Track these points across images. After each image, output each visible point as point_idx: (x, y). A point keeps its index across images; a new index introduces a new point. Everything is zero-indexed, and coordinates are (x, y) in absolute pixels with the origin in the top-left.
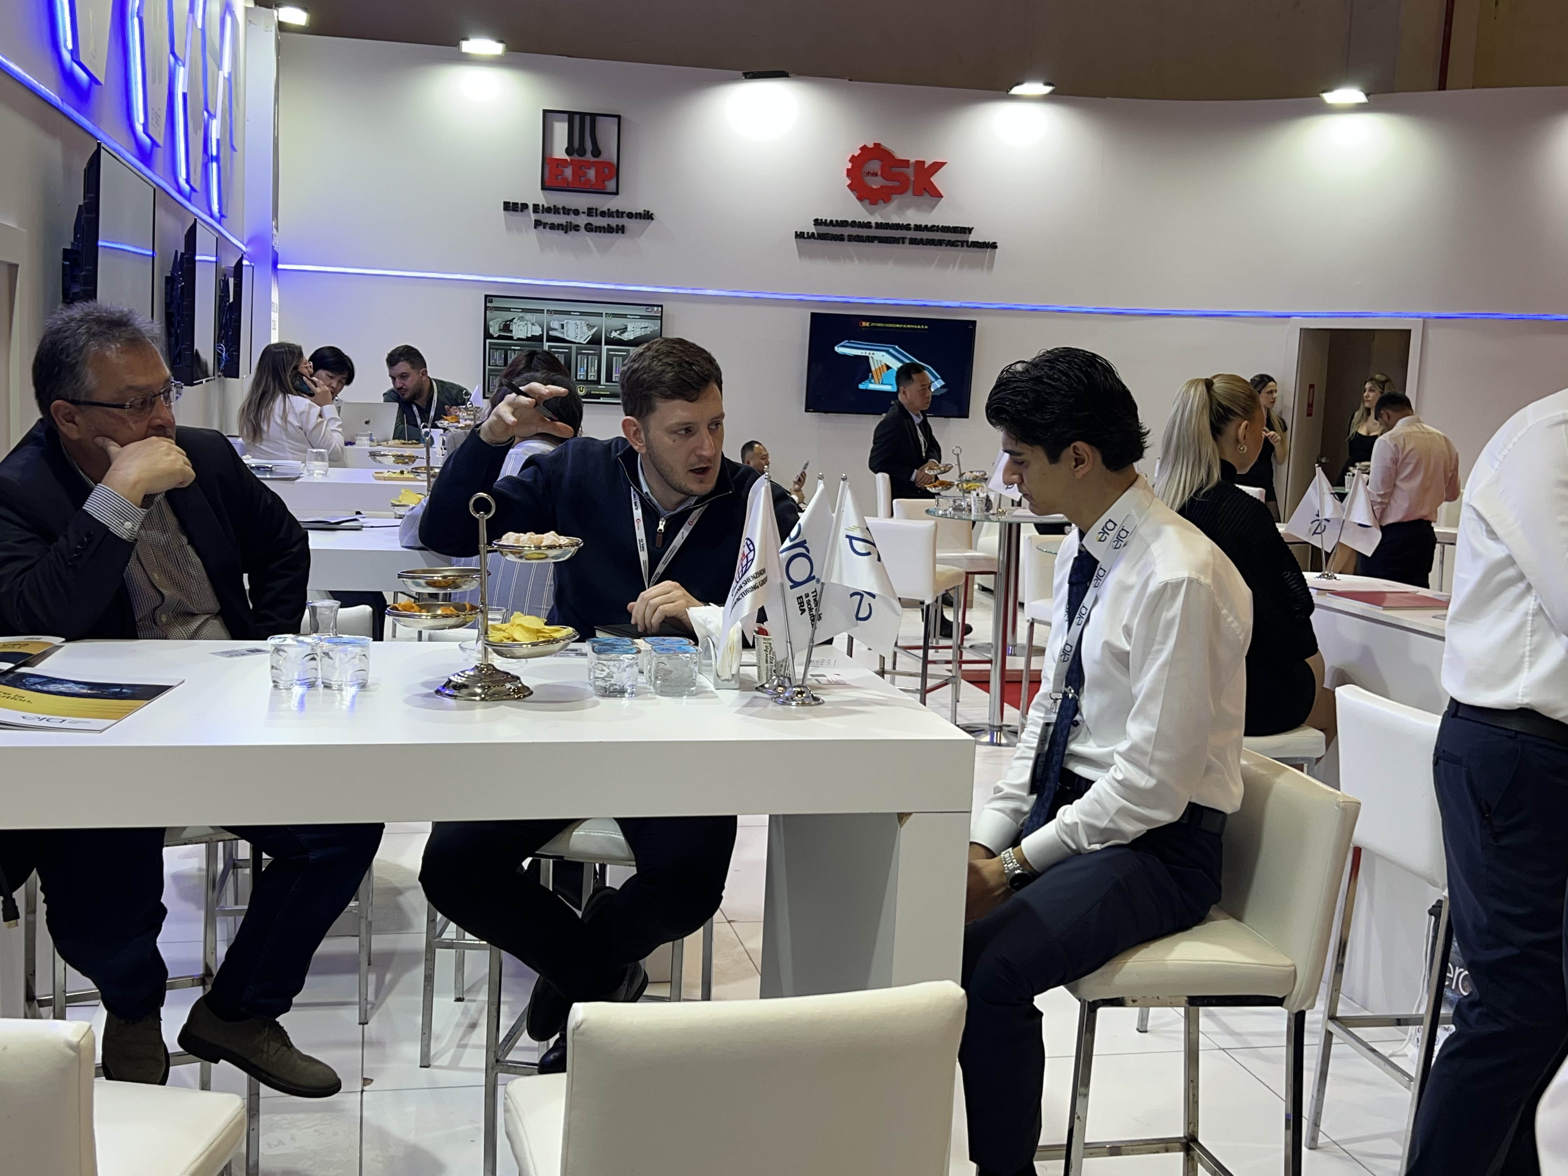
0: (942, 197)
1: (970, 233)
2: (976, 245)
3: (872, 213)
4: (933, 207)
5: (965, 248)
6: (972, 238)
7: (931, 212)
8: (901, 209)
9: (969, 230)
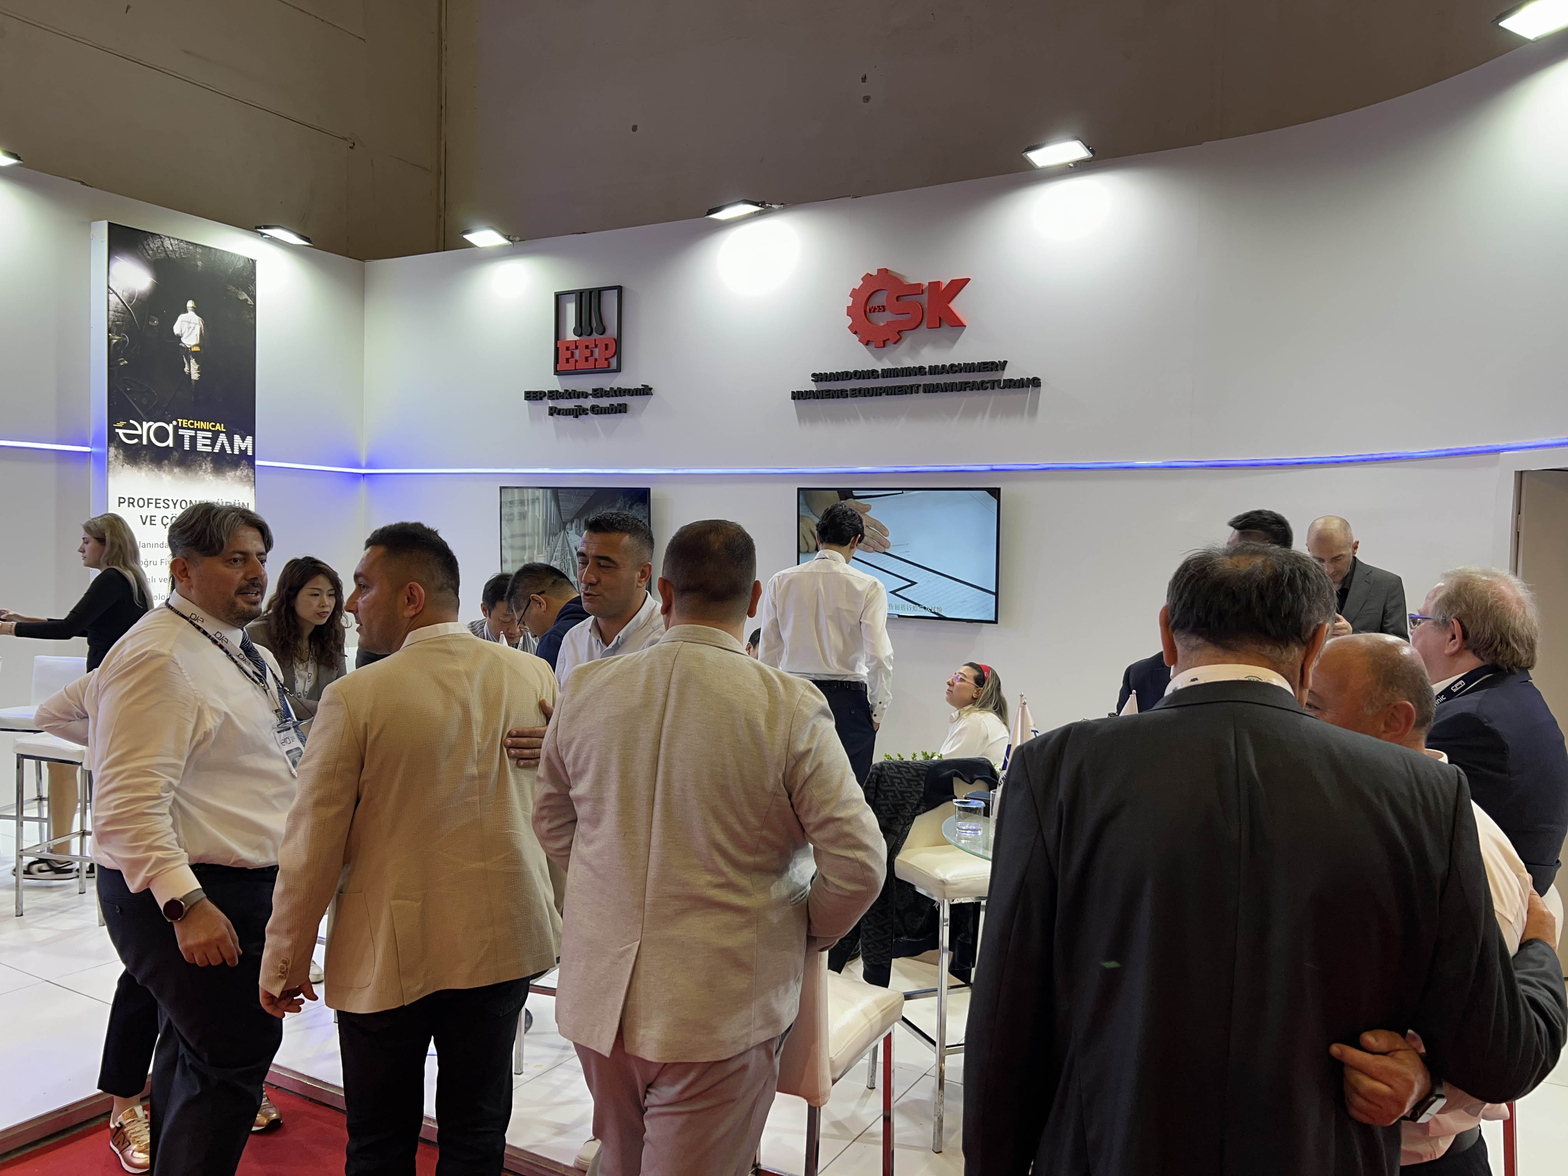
0: (965, 326)
1: (1003, 369)
2: (1011, 384)
3: (879, 359)
4: (954, 341)
5: (997, 390)
6: (1007, 375)
7: (952, 347)
8: (914, 349)
9: (1002, 365)
